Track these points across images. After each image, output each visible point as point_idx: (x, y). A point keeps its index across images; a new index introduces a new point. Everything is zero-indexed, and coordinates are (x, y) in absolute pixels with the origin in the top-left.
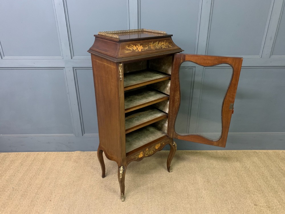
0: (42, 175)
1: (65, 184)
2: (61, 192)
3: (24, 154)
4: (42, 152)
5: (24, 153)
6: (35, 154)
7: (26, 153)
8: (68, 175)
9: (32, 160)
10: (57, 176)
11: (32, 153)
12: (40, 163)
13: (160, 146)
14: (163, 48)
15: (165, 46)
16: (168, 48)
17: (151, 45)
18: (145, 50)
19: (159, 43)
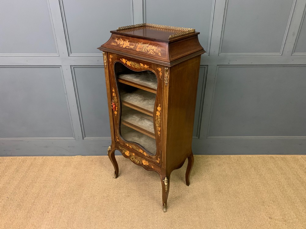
13: (147, 165)
14: (149, 53)
15: (153, 52)
16: (154, 55)
17: (139, 45)
18: (129, 48)
19: (149, 47)
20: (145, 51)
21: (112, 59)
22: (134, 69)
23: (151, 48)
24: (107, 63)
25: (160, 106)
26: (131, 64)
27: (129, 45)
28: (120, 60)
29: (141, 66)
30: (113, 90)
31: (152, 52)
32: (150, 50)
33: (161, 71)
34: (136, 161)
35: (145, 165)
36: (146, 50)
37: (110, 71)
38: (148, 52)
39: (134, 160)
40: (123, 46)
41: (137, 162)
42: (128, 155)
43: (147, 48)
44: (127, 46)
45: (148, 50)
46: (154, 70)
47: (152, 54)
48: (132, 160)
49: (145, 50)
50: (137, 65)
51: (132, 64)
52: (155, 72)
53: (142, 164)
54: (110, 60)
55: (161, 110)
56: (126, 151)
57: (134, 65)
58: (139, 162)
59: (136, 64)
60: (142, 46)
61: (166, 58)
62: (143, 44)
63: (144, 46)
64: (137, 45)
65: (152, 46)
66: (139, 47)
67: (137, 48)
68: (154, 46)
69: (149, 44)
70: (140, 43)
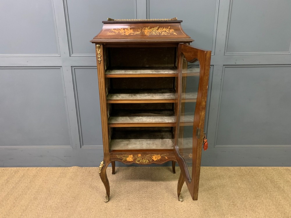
0: (29, 194)
1: (56, 206)
2: (51, 216)
3: (12, 170)
4: (33, 168)
5: (13, 168)
6: (24, 170)
7: (15, 168)
8: (61, 194)
9: (21, 176)
10: (48, 195)
11: (22, 169)
12: (29, 179)
13: (160, 159)
14: (163, 34)
15: (166, 33)
16: (170, 35)
18: (134, 34)
19: (159, 29)
20: (157, 34)
23: (162, 30)
27: (133, 32)
32: (162, 32)
34: (144, 162)
35: (156, 161)
36: (157, 33)
38: (161, 34)
39: (140, 161)
40: (125, 34)
41: (146, 162)
42: (131, 160)
44: (131, 33)
45: (159, 33)
47: (166, 35)
48: (139, 163)
49: (155, 33)
53: (153, 160)
56: (128, 157)
58: (149, 160)
60: (151, 30)
61: (184, 35)
62: (151, 28)
63: (153, 29)
64: (143, 30)
65: (162, 28)
66: (146, 32)
67: (146, 33)
68: (164, 28)
69: (158, 27)
70: (146, 28)
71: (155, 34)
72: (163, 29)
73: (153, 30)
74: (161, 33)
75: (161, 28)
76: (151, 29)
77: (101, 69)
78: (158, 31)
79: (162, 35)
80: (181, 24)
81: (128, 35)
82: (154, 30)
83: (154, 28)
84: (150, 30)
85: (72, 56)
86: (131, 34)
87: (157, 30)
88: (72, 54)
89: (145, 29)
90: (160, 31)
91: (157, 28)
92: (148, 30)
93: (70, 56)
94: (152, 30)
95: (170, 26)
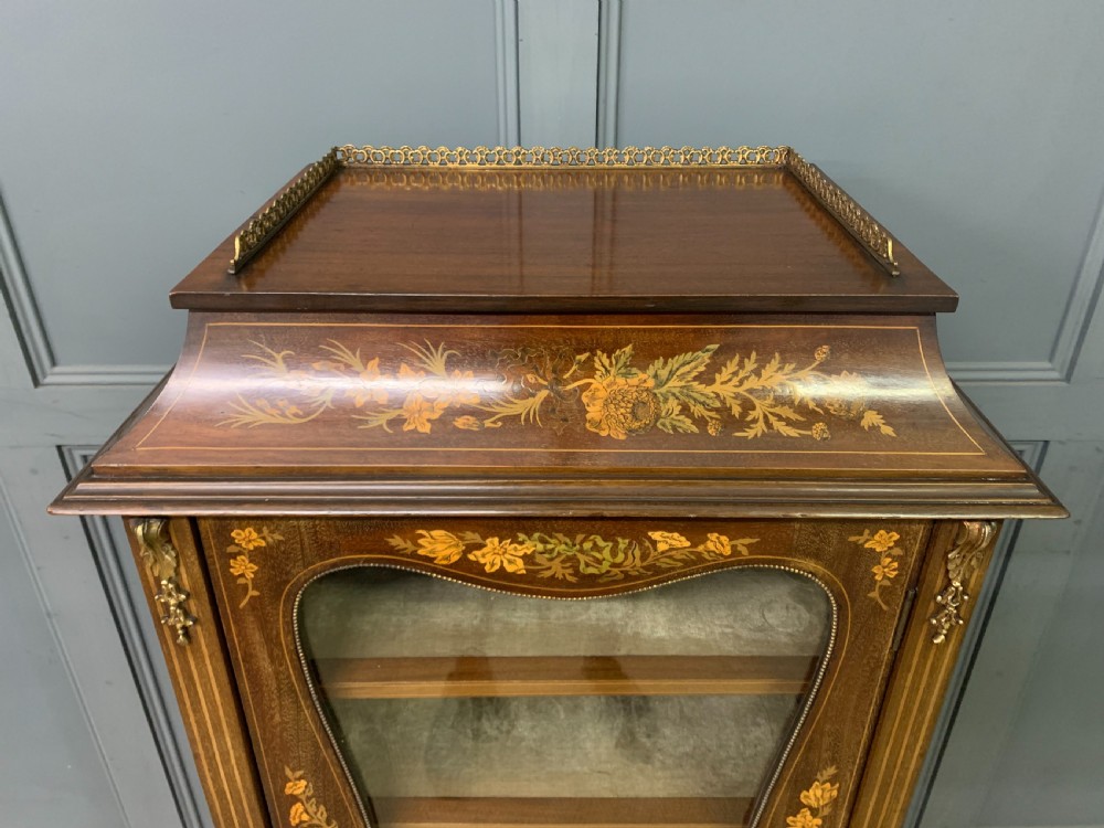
14: (758, 429)
15: (794, 417)
16: (824, 442)
17: (597, 382)
18: (488, 423)
19: (725, 374)
20: (701, 422)
21: (257, 555)
22: (571, 585)
23: (753, 383)
24: (200, 607)
25: (832, 780)
26: (528, 559)
28: (392, 550)
29: (662, 547)
30: (297, 787)
31: (780, 418)
32: (748, 406)
33: (898, 551)
36: (698, 410)
37: (248, 657)
38: (742, 423)
40: (397, 421)
43: (708, 390)
45: (724, 410)
46: (817, 556)
47: (793, 432)
49: (685, 410)
50: (606, 553)
51: (539, 559)
52: (821, 569)
54: (243, 568)
55: (835, 803)
57: (572, 560)
59: (596, 547)
60: (644, 378)
61: (972, 448)
62: (643, 358)
63: (664, 373)
64: (574, 378)
65: (750, 365)
66: (602, 394)
67: (594, 412)
68: (775, 363)
69: (716, 346)
70: (601, 359)
71: (687, 425)
72: (757, 373)
73: (660, 384)
74: (736, 411)
75: (741, 365)
76: (644, 369)
77: (203, 675)
78: (716, 387)
79: (750, 434)
80: (933, 325)
81: (427, 428)
82: (674, 383)
83: (674, 362)
84: (634, 381)
85: (49, 379)
86: (460, 423)
87: (706, 378)
88: (54, 363)
89: (589, 369)
90: (727, 391)
91: (705, 357)
92: (621, 381)
93: (36, 383)
94: (651, 383)
95: (830, 338)
